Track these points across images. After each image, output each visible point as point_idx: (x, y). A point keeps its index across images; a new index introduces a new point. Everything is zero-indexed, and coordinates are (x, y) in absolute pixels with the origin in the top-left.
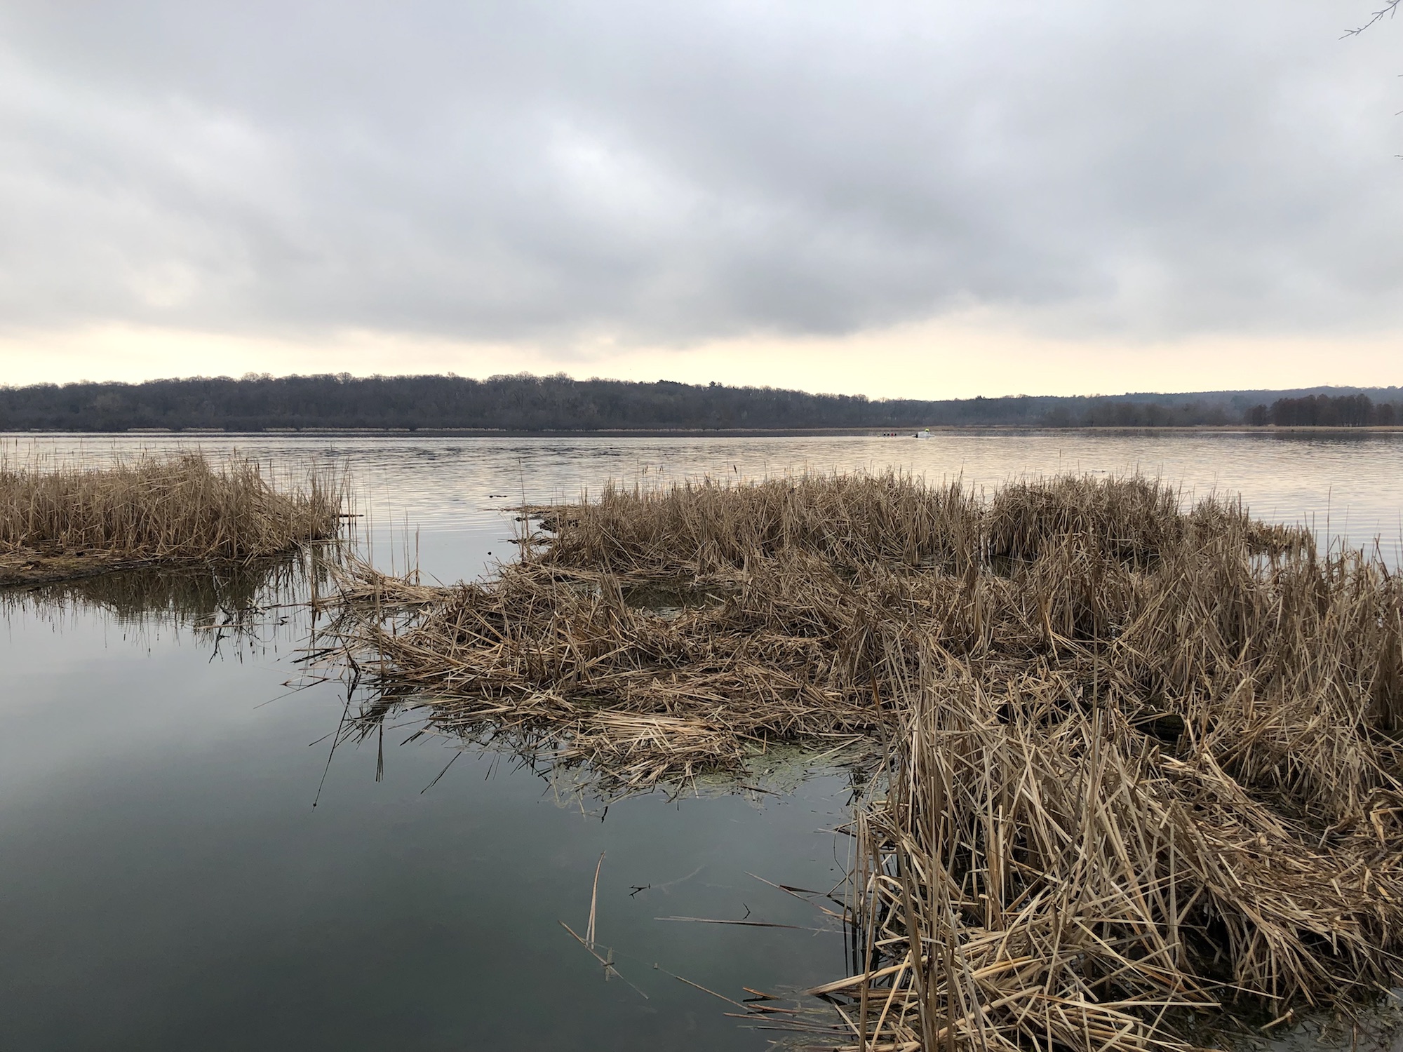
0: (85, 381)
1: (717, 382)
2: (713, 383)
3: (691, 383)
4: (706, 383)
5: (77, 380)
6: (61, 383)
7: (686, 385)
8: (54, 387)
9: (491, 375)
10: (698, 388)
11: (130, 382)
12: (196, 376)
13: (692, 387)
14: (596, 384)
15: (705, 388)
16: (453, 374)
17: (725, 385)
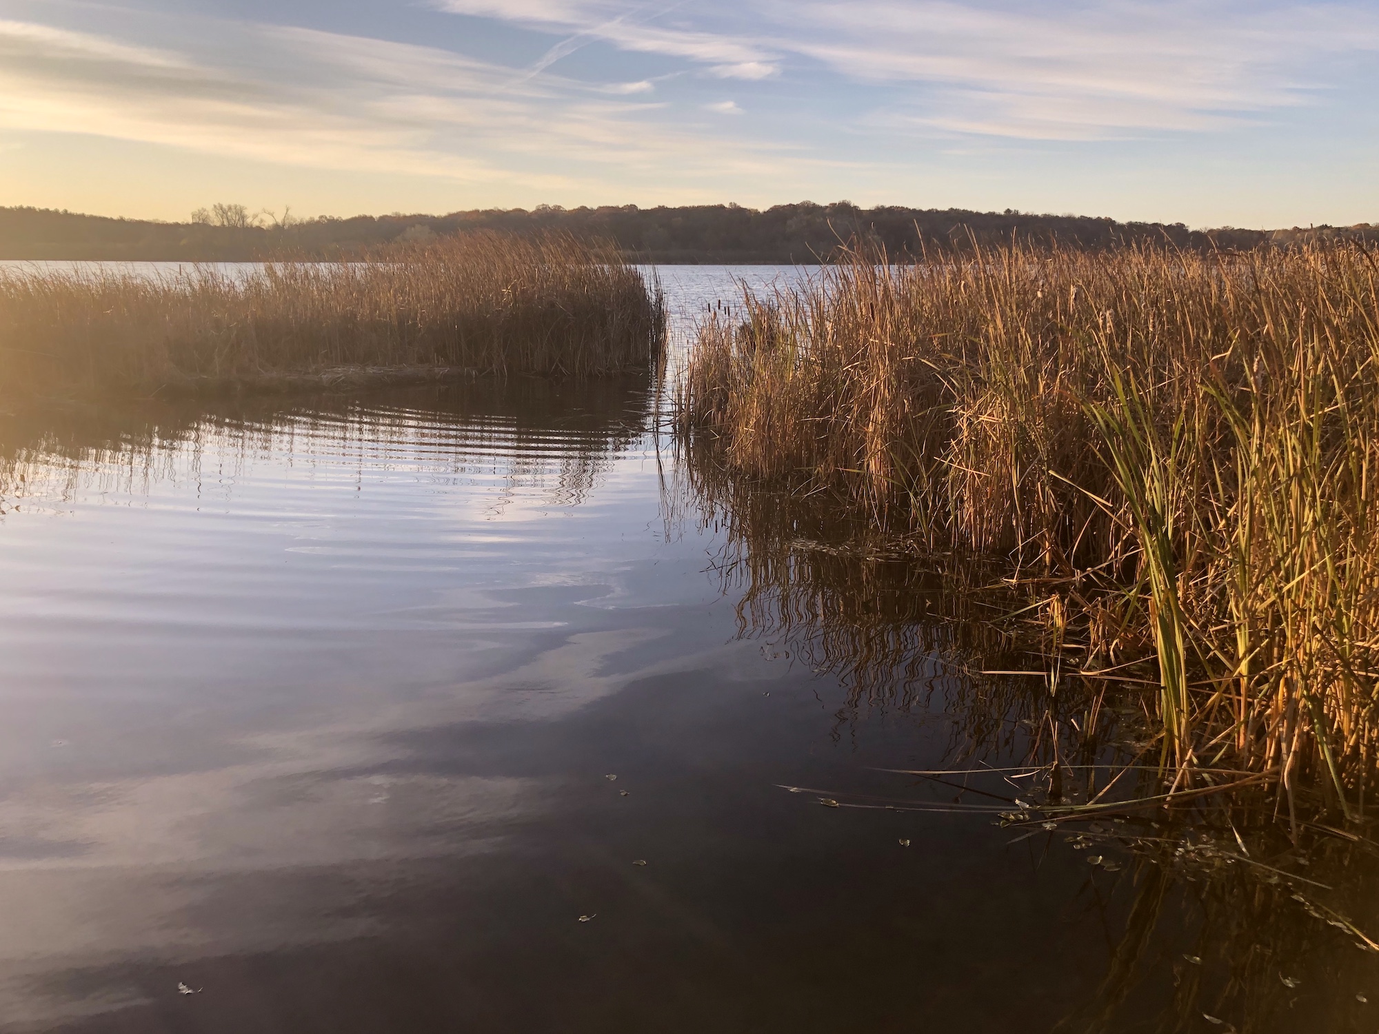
0: (396, 213)
1: (1012, 209)
2: (1008, 211)
3: (984, 211)
4: (1001, 211)
5: (389, 213)
6: (376, 214)
7: (978, 214)
8: (371, 218)
9: (772, 205)
10: (992, 216)
11: (436, 215)
12: (492, 208)
13: (986, 215)
14: (880, 212)
15: (999, 216)
16: (735, 204)
17: (1022, 212)
